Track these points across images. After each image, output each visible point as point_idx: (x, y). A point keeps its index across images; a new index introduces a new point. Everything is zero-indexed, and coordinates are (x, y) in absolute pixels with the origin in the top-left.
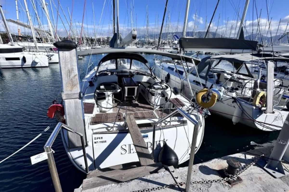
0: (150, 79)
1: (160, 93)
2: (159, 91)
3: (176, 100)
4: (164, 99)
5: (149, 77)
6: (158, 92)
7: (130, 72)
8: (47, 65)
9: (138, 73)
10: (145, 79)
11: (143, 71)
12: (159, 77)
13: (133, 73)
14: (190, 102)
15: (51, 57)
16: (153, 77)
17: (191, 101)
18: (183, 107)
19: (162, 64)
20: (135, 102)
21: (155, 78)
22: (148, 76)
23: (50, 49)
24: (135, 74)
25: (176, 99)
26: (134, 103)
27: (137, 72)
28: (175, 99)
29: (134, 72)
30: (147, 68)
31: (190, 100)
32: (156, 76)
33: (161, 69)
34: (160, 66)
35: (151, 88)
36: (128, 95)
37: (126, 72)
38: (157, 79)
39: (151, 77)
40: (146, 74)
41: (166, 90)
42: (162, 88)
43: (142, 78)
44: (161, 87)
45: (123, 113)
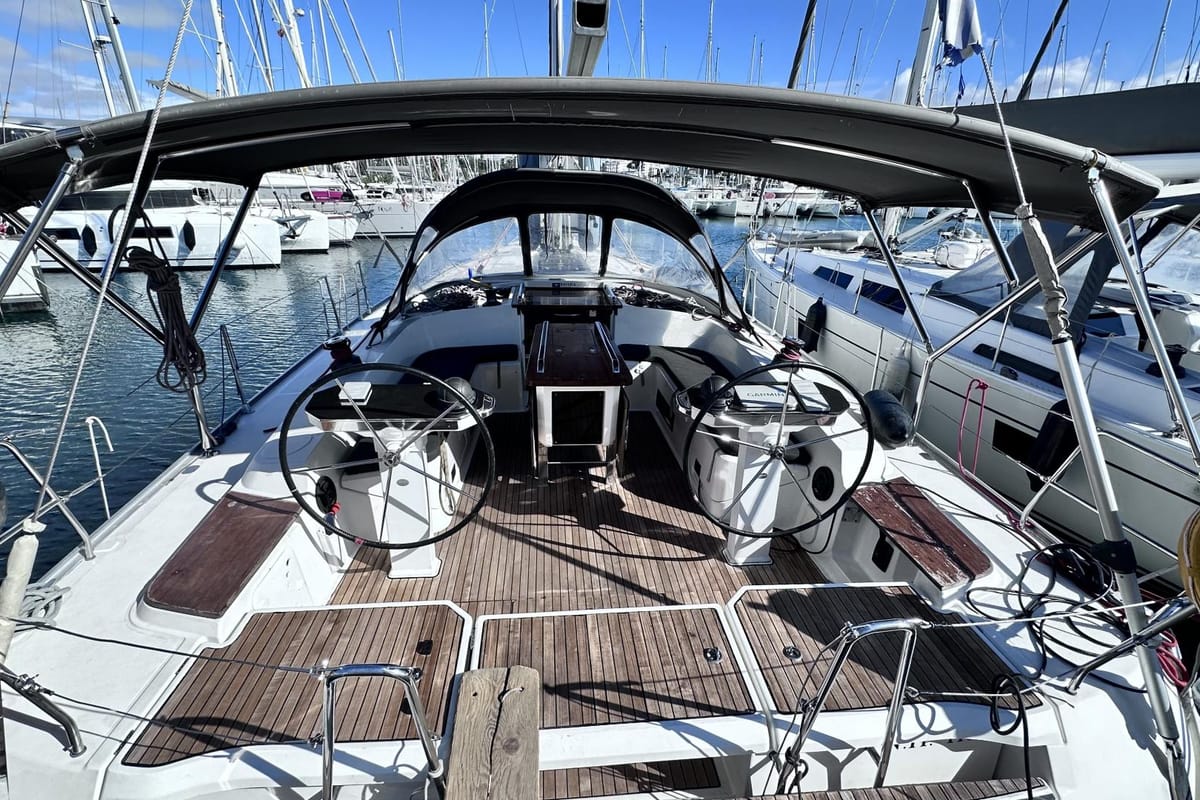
0: (711, 333)
1: (784, 441)
2: (776, 433)
3: (898, 498)
4: (805, 476)
5: (709, 321)
6: (763, 436)
7: (601, 289)
8: (277, 259)
9: (642, 298)
10: (681, 331)
11: (673, 283)
12: (767, 321)
13: (612, 295)
14: (1014, 517)
15: (298, 225)
16: (729, 319)
17: (1024, 513)
18: (972, 578)
19: (782, 256)
20: (603, 481)
21: (744, 323)
22: (700, 312)
23: (303, 196)
24: (628, 300)
25: (901, 490)
26: (602, 487)
27: (638, 288)
28: (888, 485)
29: (621, 290)
30: (700, 268)
31: (1022, 506)
32: (750, 313)
33: (779, 278)
34: (771, 265)
35: (715, 410)
36: (557, 434)
37: (576, 290)
38: (757, 329)
39: (719, 318)
40: (691, 301)
41: (831, 422)
42: (801, 407)
43: (660, 327)
44: (793, 403)
45: (469, 619)
